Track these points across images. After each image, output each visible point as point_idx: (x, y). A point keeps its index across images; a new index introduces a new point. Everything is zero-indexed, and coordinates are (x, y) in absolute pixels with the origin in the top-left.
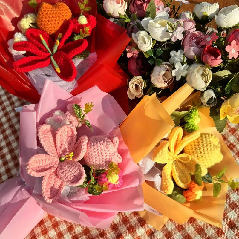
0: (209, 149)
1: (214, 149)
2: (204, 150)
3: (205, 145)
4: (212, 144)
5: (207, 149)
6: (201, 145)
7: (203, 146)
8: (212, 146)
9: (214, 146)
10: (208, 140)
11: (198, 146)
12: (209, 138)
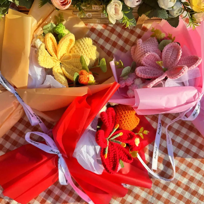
0: (89, 50)
1: (92, 49)
2: (85, 52)
3: (85, 48)
4: (89, 45)
5: (88, 51)
6: (82, 49)
7: (83, 49)
8: (90, 47)
9: (91, 47)
10: (85, 43)
11: (80, 50)
12: (85, 42)
